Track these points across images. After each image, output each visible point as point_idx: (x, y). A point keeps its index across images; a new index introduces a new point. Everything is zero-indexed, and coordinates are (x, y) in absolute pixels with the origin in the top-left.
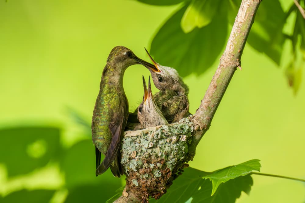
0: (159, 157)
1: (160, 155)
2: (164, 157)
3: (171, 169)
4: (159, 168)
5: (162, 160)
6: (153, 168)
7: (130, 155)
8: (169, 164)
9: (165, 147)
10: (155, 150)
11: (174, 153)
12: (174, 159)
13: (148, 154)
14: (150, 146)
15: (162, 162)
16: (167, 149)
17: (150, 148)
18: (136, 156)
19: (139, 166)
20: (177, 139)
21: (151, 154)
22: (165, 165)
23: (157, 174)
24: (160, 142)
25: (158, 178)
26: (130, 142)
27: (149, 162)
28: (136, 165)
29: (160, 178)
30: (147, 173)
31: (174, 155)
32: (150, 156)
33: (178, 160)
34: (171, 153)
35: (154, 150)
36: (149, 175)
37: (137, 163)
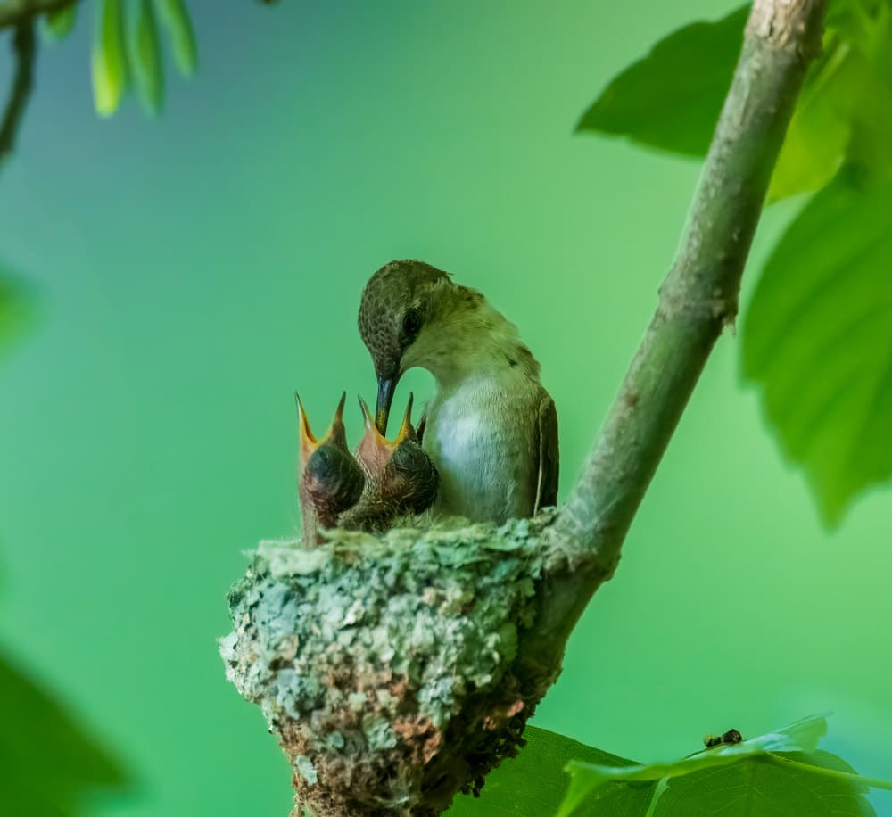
0: (387, 666)
1: (387, 656)
2: (403, 669)
3: (435, 721)
4: (385, 712)
5: (396, 678)
6: (359, 708)
7: (276, 648)
8: (429, 700)
9: (411, 627)
10: (371, 637)
11: (447, 658)
12: (449, 681)
13: (339, 652)
14: (351, 619)
15: (399, 688)
16: (419, 635)
17: (348, 627)
18: (298, 655)
19: (307, 697)
20: (465, 600)
21: (351, 651)
22: (409, 703)
23: (381, 736)
24: (396, 605)
25: (384, 753)
26: (281, 598)
27: (344, 684)
28: (296, 690)
29: (393, 756)
30: (339, 730)
31: (449, 664)
32: (348, 660)
33: (470, 686)
34: (436, 654)
35: (365, 634)
36: (345, 739)
37: (301, 683)
